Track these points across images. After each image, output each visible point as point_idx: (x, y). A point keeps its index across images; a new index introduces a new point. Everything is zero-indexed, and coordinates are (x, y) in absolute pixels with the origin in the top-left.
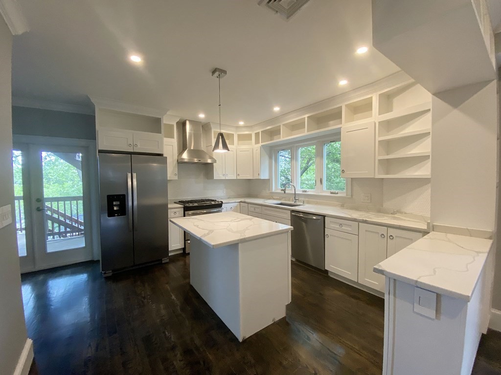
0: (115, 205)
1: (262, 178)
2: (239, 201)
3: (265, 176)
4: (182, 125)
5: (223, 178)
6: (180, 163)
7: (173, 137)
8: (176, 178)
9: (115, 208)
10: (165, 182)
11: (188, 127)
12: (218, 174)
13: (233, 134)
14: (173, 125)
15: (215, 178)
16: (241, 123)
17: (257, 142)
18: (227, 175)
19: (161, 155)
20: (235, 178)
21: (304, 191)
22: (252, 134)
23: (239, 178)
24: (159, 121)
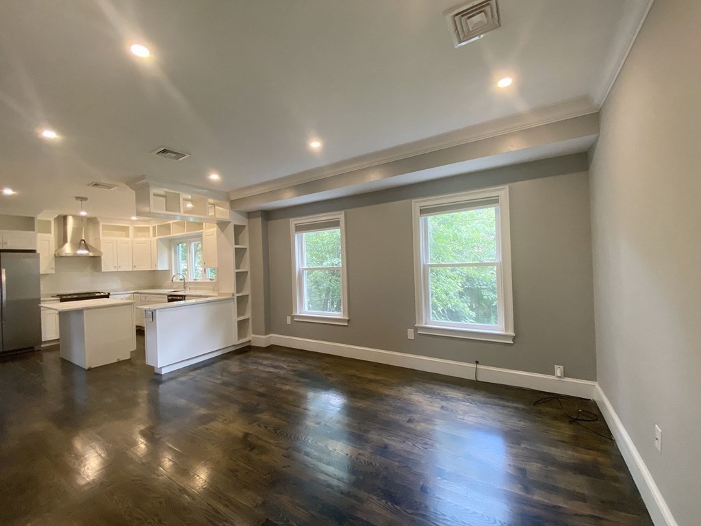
1: (159, 268)
2: (133, 292)
3: (162, 266)
4: (63, 220)
5: (116, 270)
6: (58, 258)
7: (50, 232)
8: (53, 272)
10: (38, 277)
11: (70, 221)
12: (107, 266)
13: (128, 227)
14: (50, 222)
15: (103, 270)
16: (134, 218)
17: (154, 236)
18: (120, 267)
19: (34, 251)
20: (131, 270)
21: (195, 280)
22: (149, 227)
23: (135, 269)
24: (32, 219)
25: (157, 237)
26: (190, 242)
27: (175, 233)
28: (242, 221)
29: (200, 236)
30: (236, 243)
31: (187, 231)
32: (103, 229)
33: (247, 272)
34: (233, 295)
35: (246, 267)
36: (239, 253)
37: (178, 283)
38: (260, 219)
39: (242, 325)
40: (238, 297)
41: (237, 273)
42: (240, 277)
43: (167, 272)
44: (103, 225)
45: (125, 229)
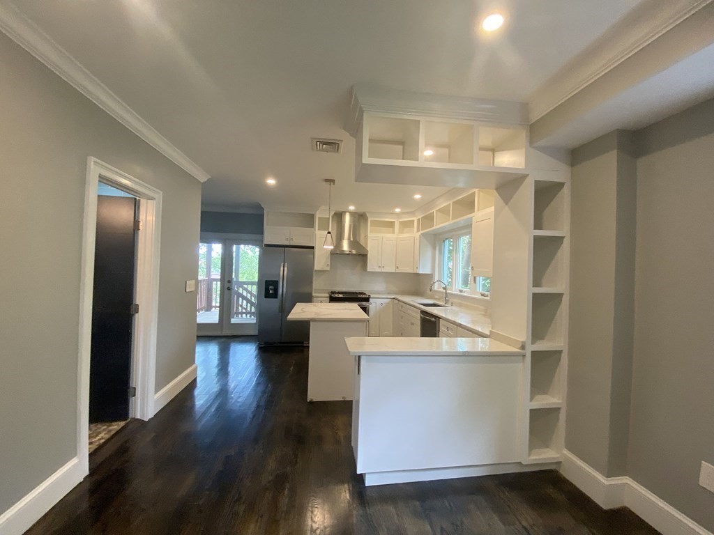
0: (271, 289)
1: (421, 271)
2: (393, 297)
3: (424, 269)
4: (339, 216)
5: (379, 270)
8: (328, 269)
9: (271, 292)
10: (311, 273)
11: (347, 218)
12: (372, 266)
13: (394, 222)
14: (328, 219)
15: (368, 270)
16: (398, 210)
17: (418, 231)
18: (384, 267)
19: (313, 248)
20: (394, 271)
21: (461, 291)
22: (413, 221)
23: (398, 271)
24: (312, 216)
25: (421, 232)
26: (458, 237)
27: (440, 224)
28: (555, 172)
29: (467, 228)
30: (538, 225)
31: (452, 219)
32: (371, 226)
33: (561, 295)
34: (523, 347)
35: (558, 283)
36: (544, 249)
37: (440, 292)
38: (615, 152)
39: (541, 421)
40: (533, 353)
41: (535, 295)
42: (543, 306)
43: (430, 276)
44: (371, 221)
45: (391, 224)
